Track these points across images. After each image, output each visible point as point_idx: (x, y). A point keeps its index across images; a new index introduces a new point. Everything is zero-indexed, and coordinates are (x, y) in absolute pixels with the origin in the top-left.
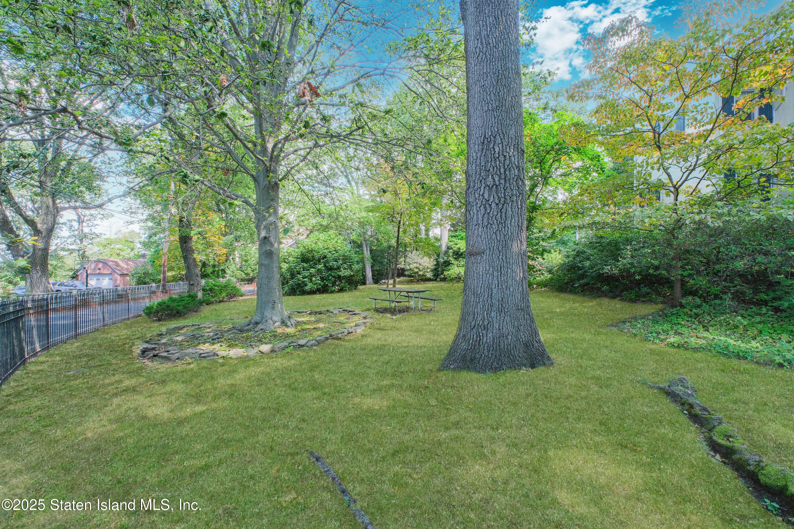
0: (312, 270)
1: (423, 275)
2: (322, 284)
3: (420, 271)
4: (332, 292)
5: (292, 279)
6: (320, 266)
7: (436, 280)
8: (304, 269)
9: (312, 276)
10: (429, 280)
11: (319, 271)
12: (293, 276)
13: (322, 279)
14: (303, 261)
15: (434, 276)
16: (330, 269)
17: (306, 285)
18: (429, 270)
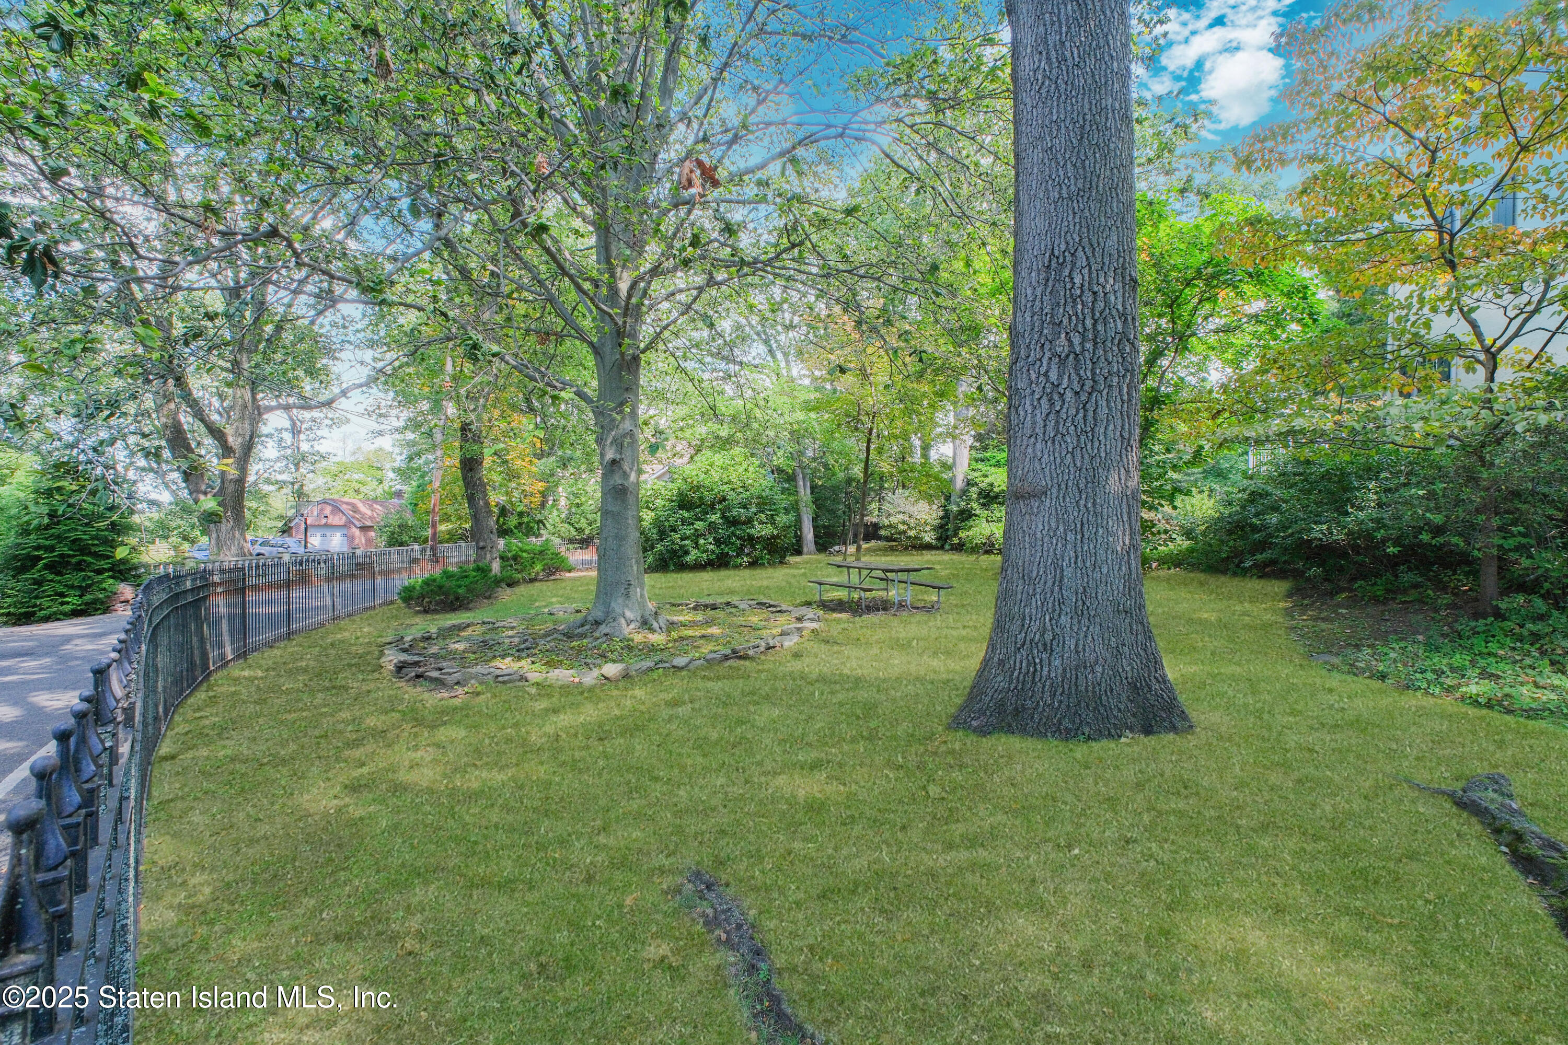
0: (700, 525)
1: (916, 538)
2: (718, 551)
3: (910, 528)
4: (737, 567)
5: (662, 540)
6: (715, 517)
7: (942, 548)
8: (684, 521)
9: (698, 535)
10: (929, 547)
11: (712, 526)
12: (663, 535)
13: (718, 542)
14: (681, 507)
15: (938, 539)
16: (734, 522)
17: (687, 553)
18: (928, 528)
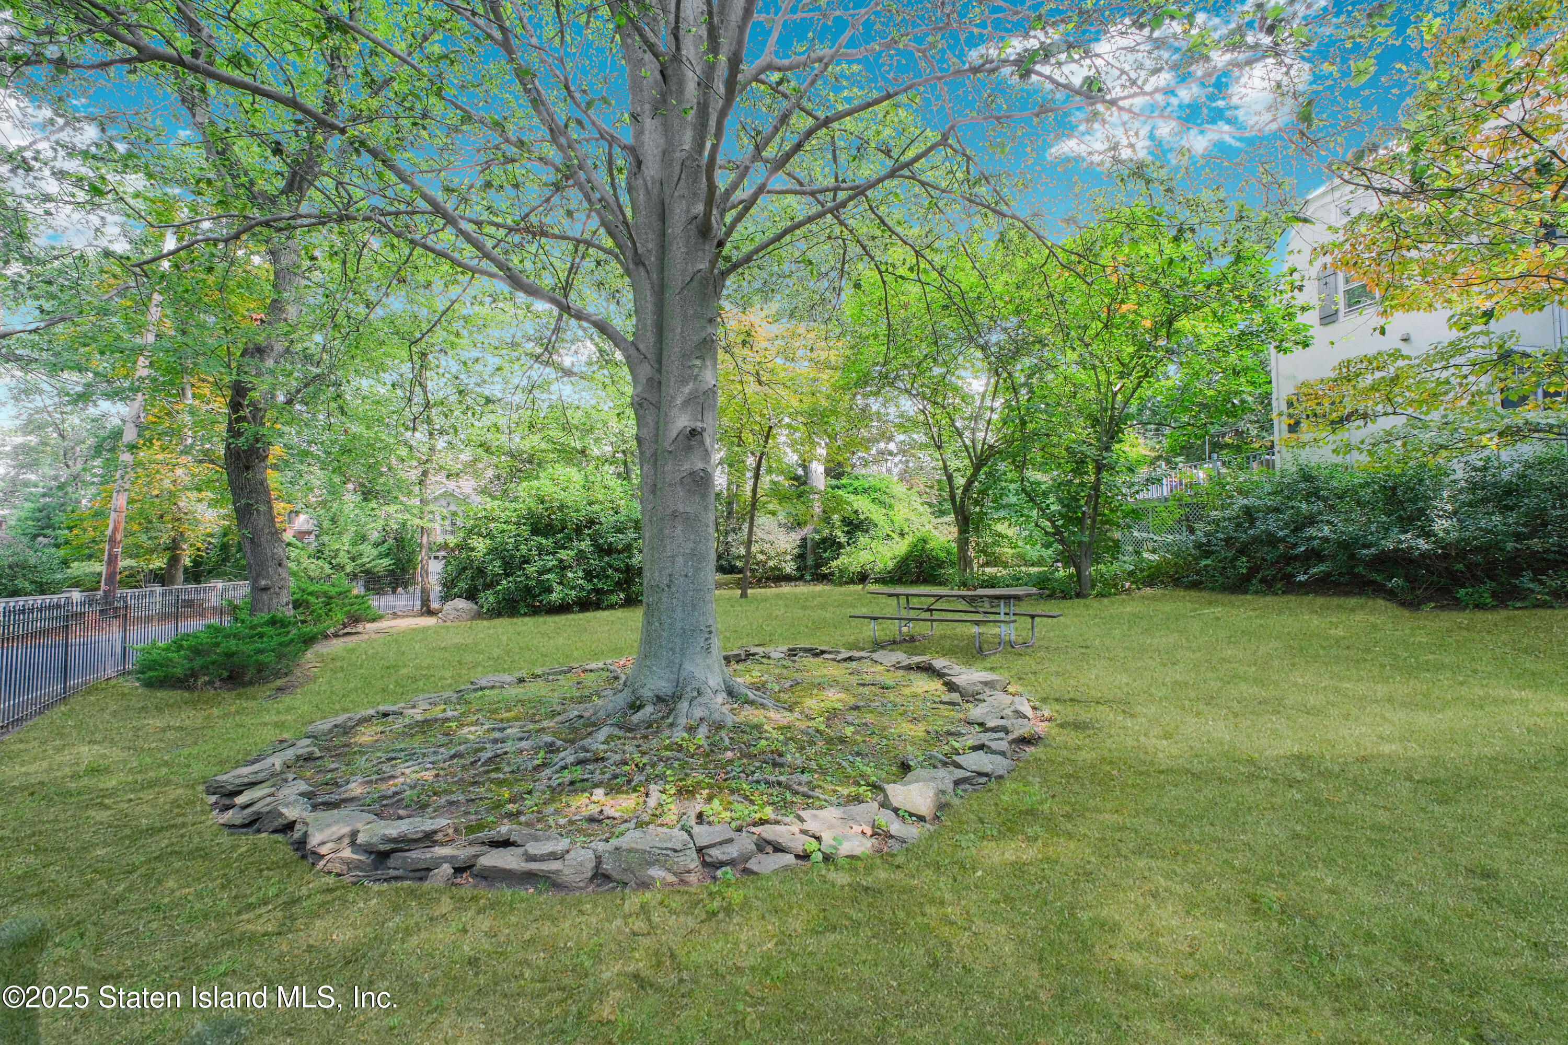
0: (563, 554)
1: (776, 568)
2: (589, 587)
3: (769, 558)
4: (612, 607)
5: (507, 575)
6: (585, 545)
7: (801, 578)
8: (541, 550)
9: (563, 567)
10: (788, 578)
11: (581, 556)
12: (509, 567)
13: (589, 575)
14: (535, 531)
15: (798, 569)
16: (610, 550)
17: (549, 590)
18: (788, 558)
